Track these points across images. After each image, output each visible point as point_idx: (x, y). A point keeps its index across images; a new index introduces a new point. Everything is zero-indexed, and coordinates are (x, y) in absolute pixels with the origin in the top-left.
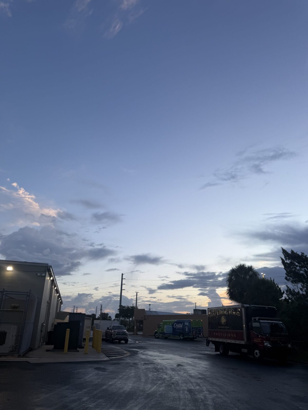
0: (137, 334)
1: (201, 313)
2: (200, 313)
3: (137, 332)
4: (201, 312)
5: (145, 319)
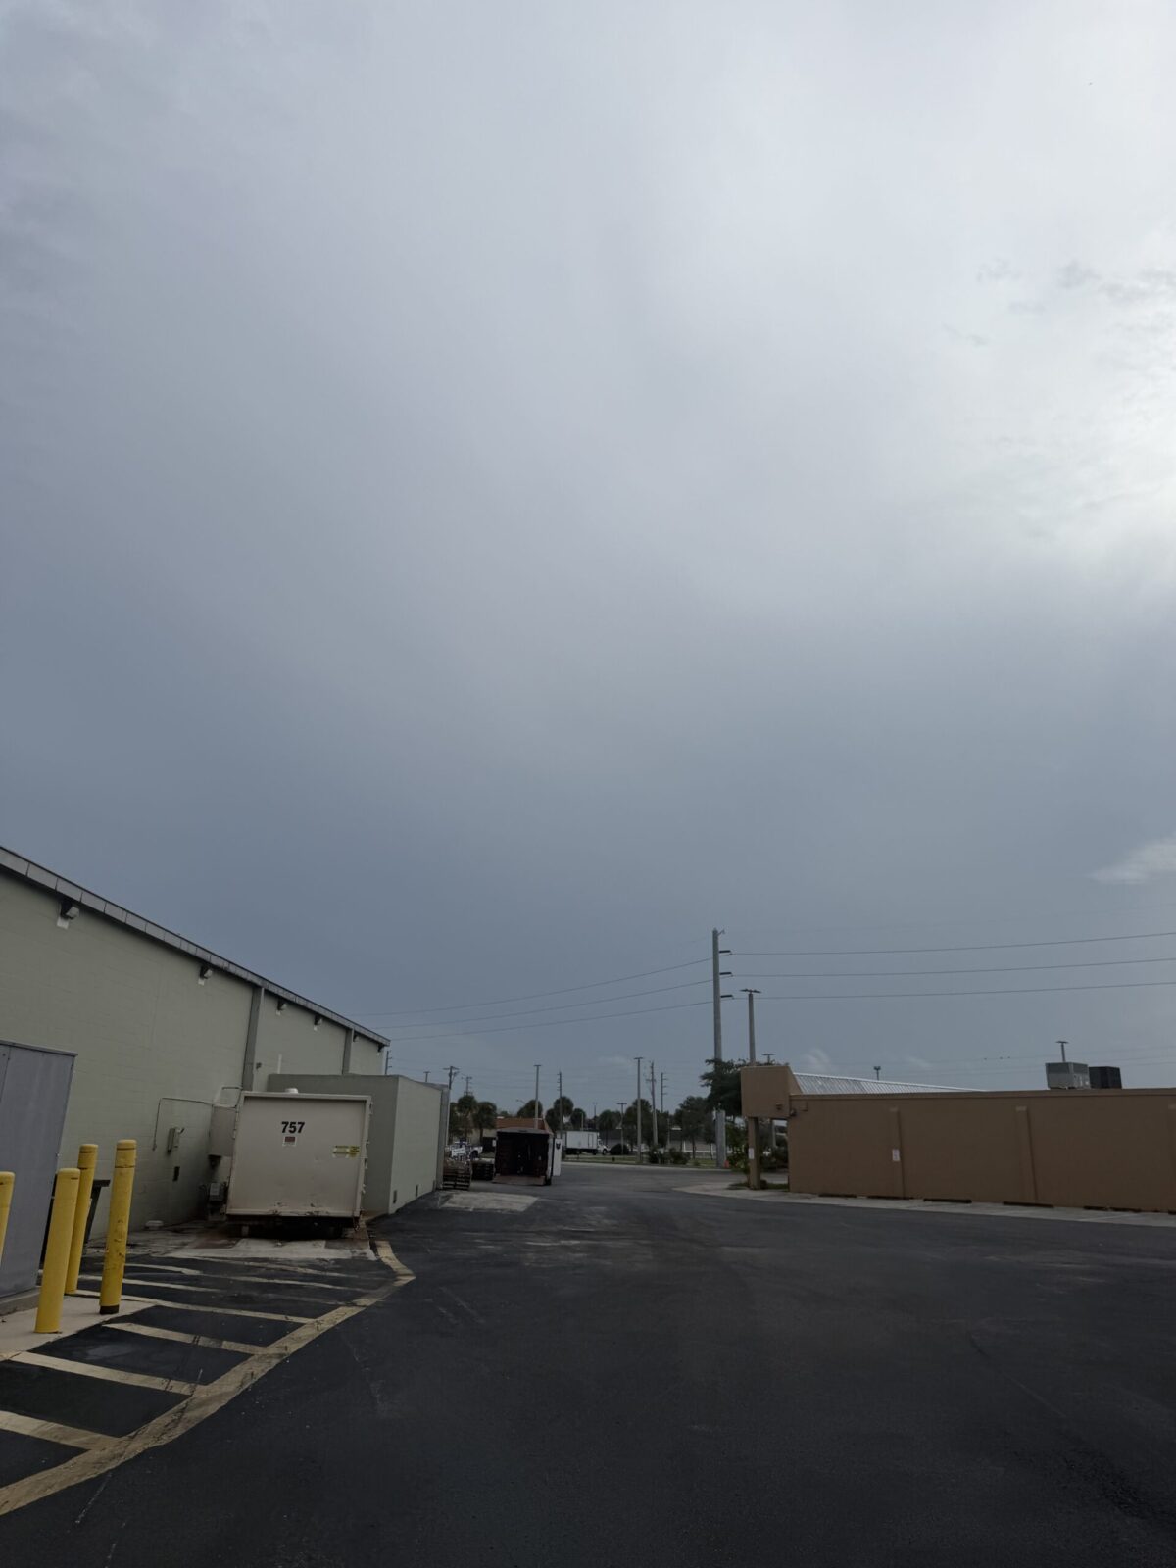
0: (764, 1185)
2: (1083, 1082)
3: (764, 1176)
5: (792, 1112)
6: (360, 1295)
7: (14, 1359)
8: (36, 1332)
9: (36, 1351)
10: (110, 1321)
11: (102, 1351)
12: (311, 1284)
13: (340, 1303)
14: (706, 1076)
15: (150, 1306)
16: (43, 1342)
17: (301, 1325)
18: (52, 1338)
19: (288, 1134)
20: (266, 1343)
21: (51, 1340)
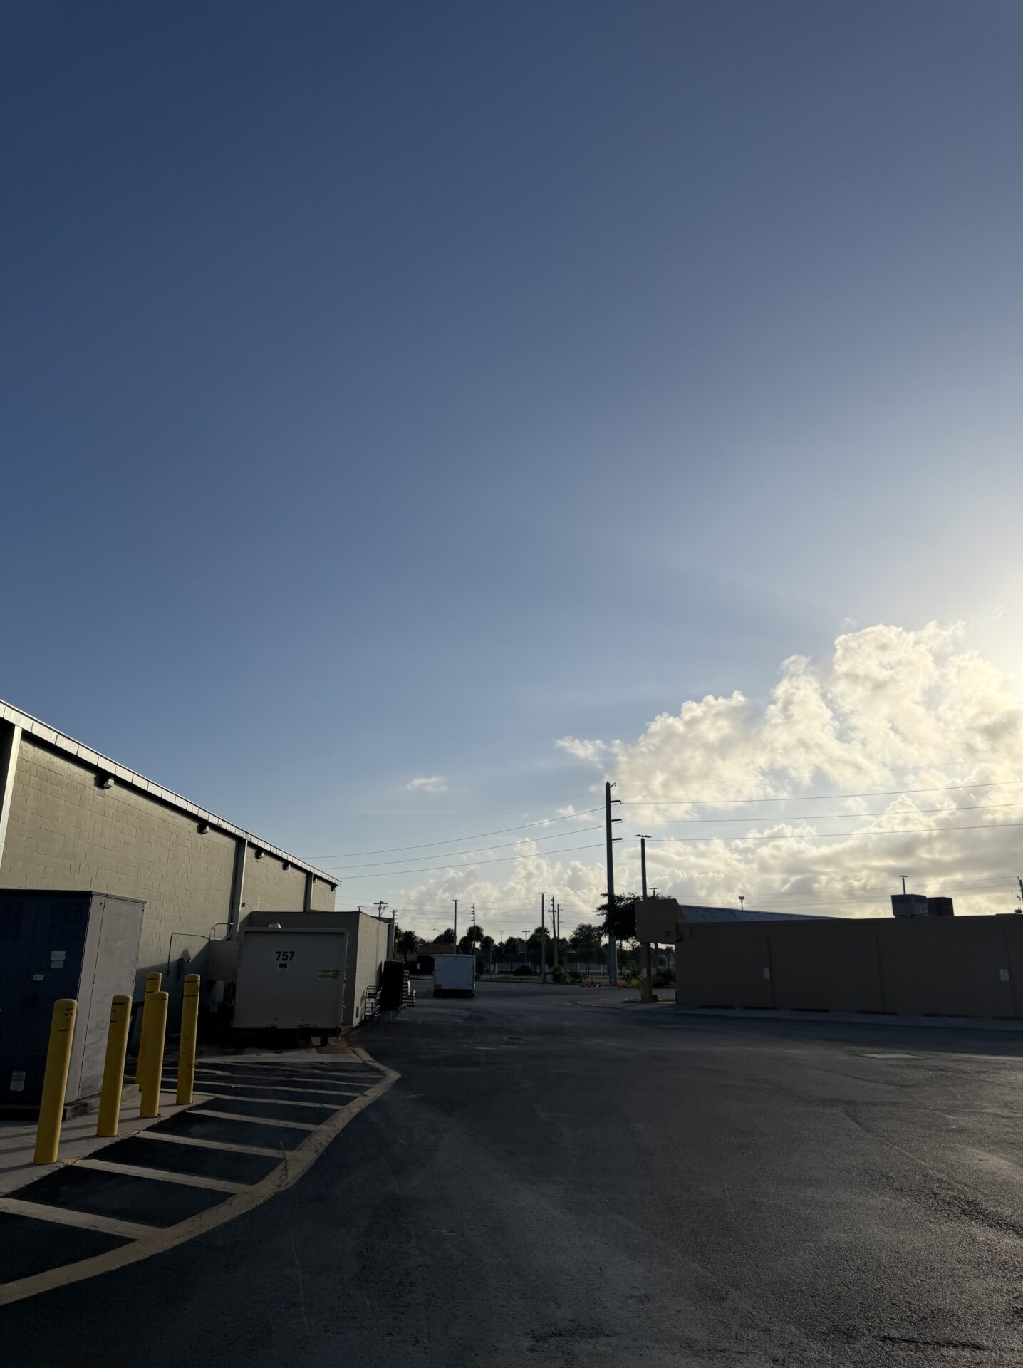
0: (655, 999)
1: (926, 911)
2: (923, 910)
3: (655, 992)
4: (926, 906)
5: (679, 938)
6: (367, 1088)
7: (138, 1135)
8: (141, 1117)
9: (149, 1129)
10: (191, 1108)
11: (197, 1129)
12: (324, 1081)
13: (356, 1094)
14: (603, 907)
15: (212, 1098)
16: (152, 1124)
17: (337, 1110)
18: (155, 1121)
19: (281, 962)
20: (319, 1124)
21: (156, 1122)
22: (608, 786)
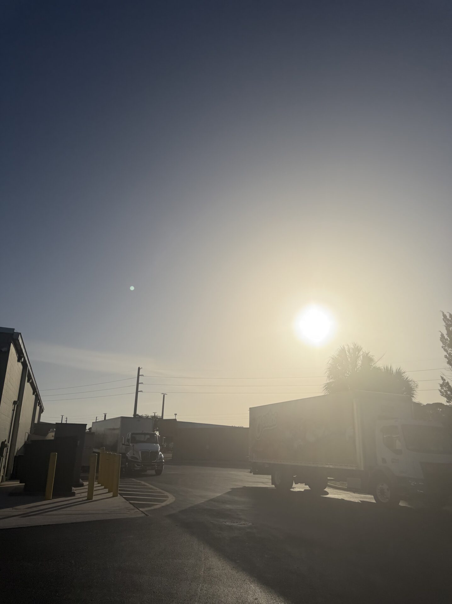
22: (139, 369)
